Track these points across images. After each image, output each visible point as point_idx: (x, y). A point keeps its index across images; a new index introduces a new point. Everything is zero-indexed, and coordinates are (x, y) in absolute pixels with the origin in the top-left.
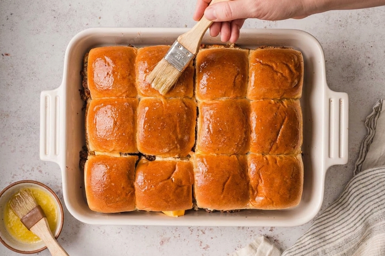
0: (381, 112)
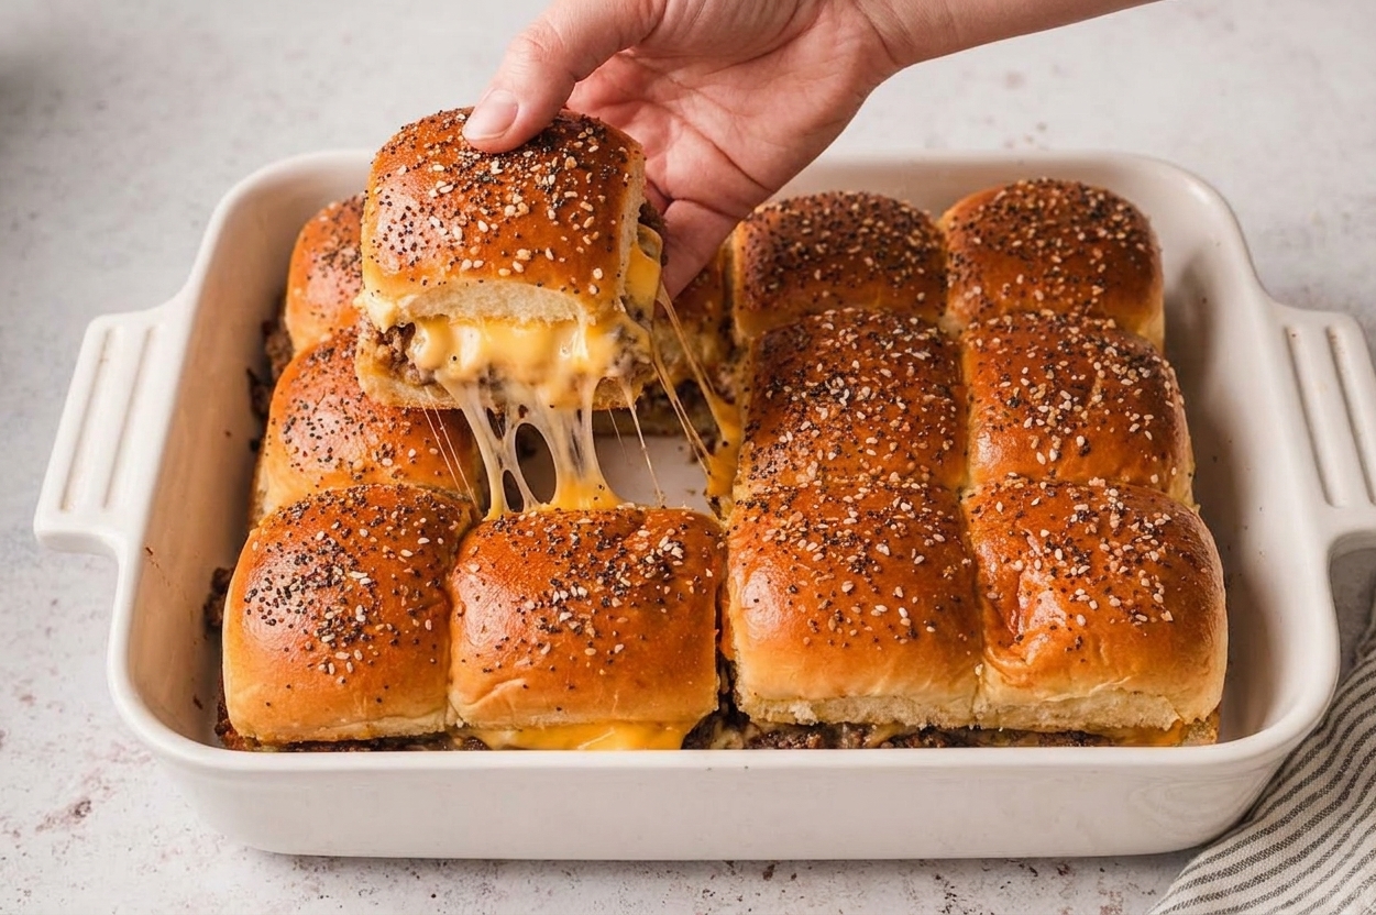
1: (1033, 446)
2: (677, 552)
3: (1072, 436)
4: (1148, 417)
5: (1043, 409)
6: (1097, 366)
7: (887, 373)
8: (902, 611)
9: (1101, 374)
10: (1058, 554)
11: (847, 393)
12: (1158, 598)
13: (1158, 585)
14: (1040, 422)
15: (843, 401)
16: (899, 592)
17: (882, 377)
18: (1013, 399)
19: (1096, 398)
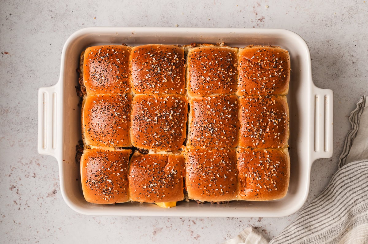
0: (364, 108)
1: (253, 142)
2: (175, 173)
3: (261, 140)
4: (279, 134)
5: (255, 133)
6: (269, 120)
7: (221, 123)
8: (221, 190)
9: (270, 123)
10: (255, 175)
11: (212, 130)
12: (274, 185)
13: (275, 182)
14: (255, 137)
15: (211, 132)
16: (221, 186)
17: (220, 124)
18: (249, 129)
19: (268, 130)
